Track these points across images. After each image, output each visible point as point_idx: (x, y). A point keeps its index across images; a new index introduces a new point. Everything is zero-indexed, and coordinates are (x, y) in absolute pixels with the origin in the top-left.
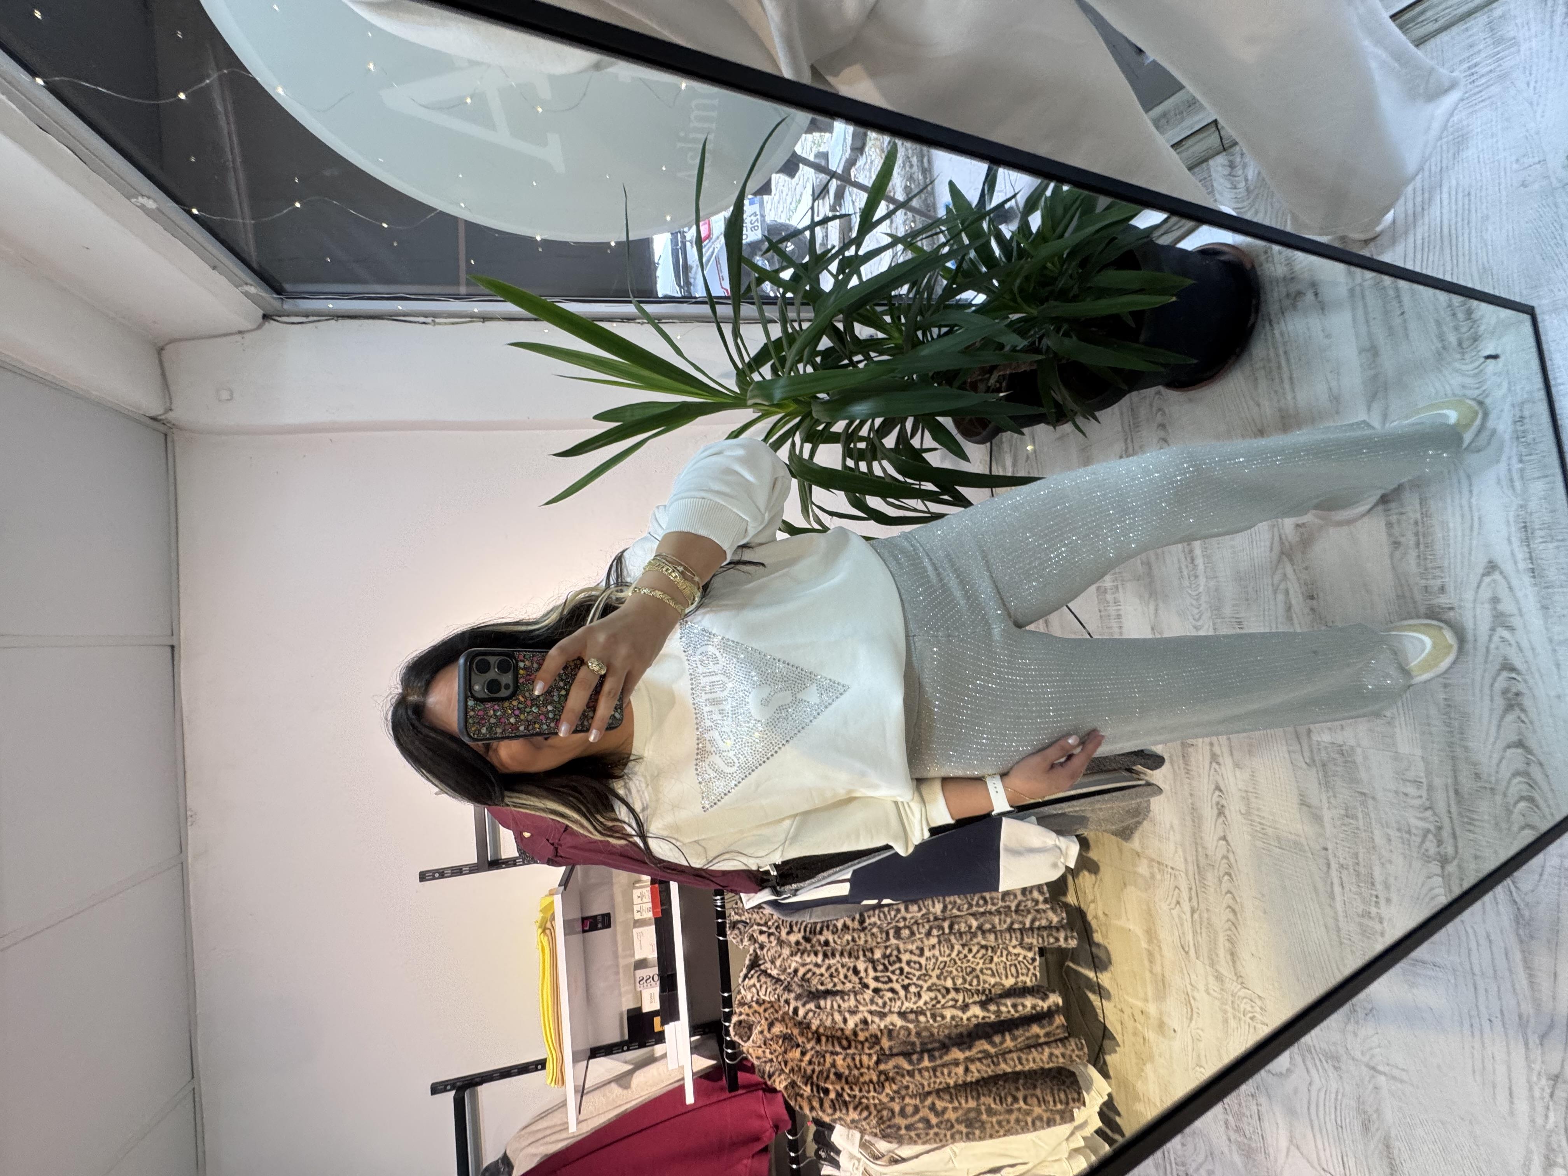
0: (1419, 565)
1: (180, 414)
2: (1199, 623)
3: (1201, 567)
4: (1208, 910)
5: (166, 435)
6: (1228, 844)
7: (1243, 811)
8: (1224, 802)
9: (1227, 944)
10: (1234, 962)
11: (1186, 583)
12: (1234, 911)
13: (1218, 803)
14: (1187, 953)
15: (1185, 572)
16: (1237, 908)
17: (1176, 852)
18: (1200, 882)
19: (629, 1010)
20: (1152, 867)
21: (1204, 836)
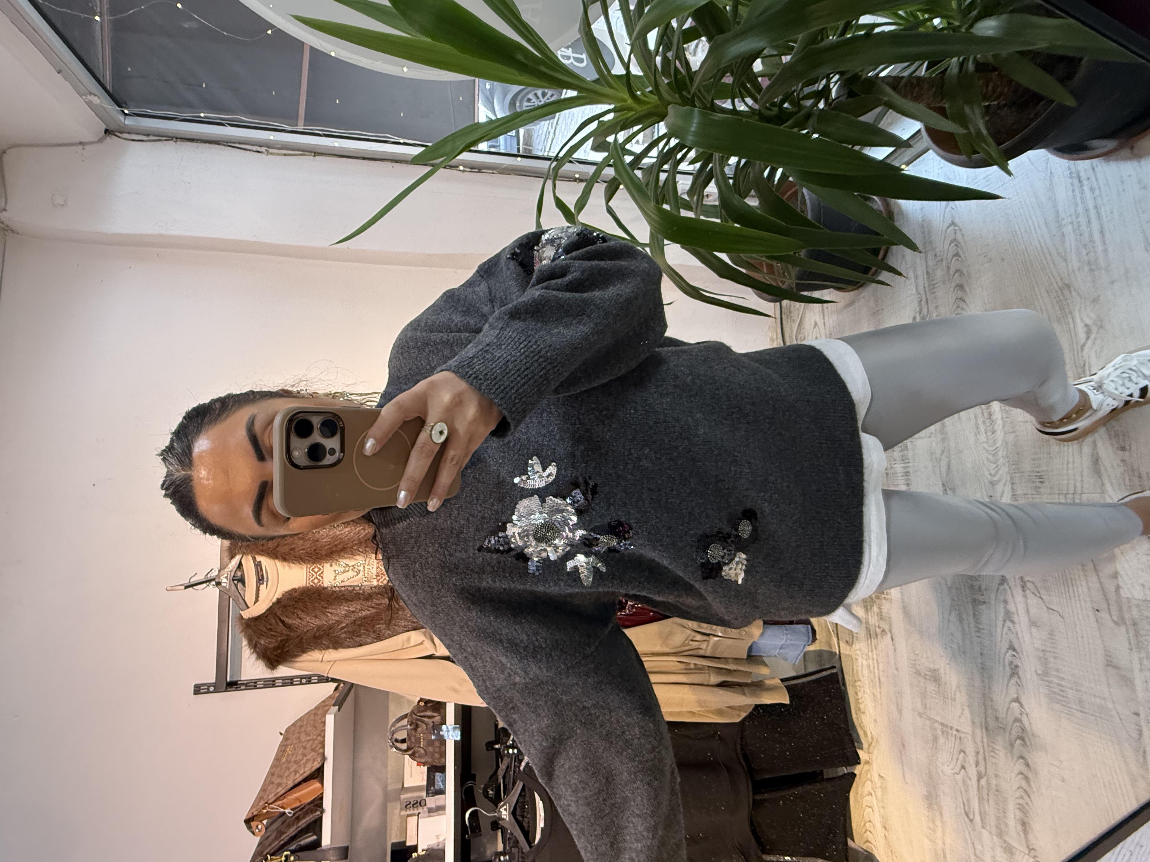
1: (13, 215)
2: (996, 479)
3: (999, 422)
4: (996, 776)
6: (1022, 706)
7: (1040, 672)
8: (1018, 662)
9: (1019, 814)
10: (1025, 831)
11: (982, 438)
12: (1027, 779)
13: (1011, 663)
14: (971, 821)
15: (982, 428)
16: (1030, 775)
17: (962, 713)
18: (988, 746)
19: (393, 845)
20: (935, 729)
21: (994, 697)
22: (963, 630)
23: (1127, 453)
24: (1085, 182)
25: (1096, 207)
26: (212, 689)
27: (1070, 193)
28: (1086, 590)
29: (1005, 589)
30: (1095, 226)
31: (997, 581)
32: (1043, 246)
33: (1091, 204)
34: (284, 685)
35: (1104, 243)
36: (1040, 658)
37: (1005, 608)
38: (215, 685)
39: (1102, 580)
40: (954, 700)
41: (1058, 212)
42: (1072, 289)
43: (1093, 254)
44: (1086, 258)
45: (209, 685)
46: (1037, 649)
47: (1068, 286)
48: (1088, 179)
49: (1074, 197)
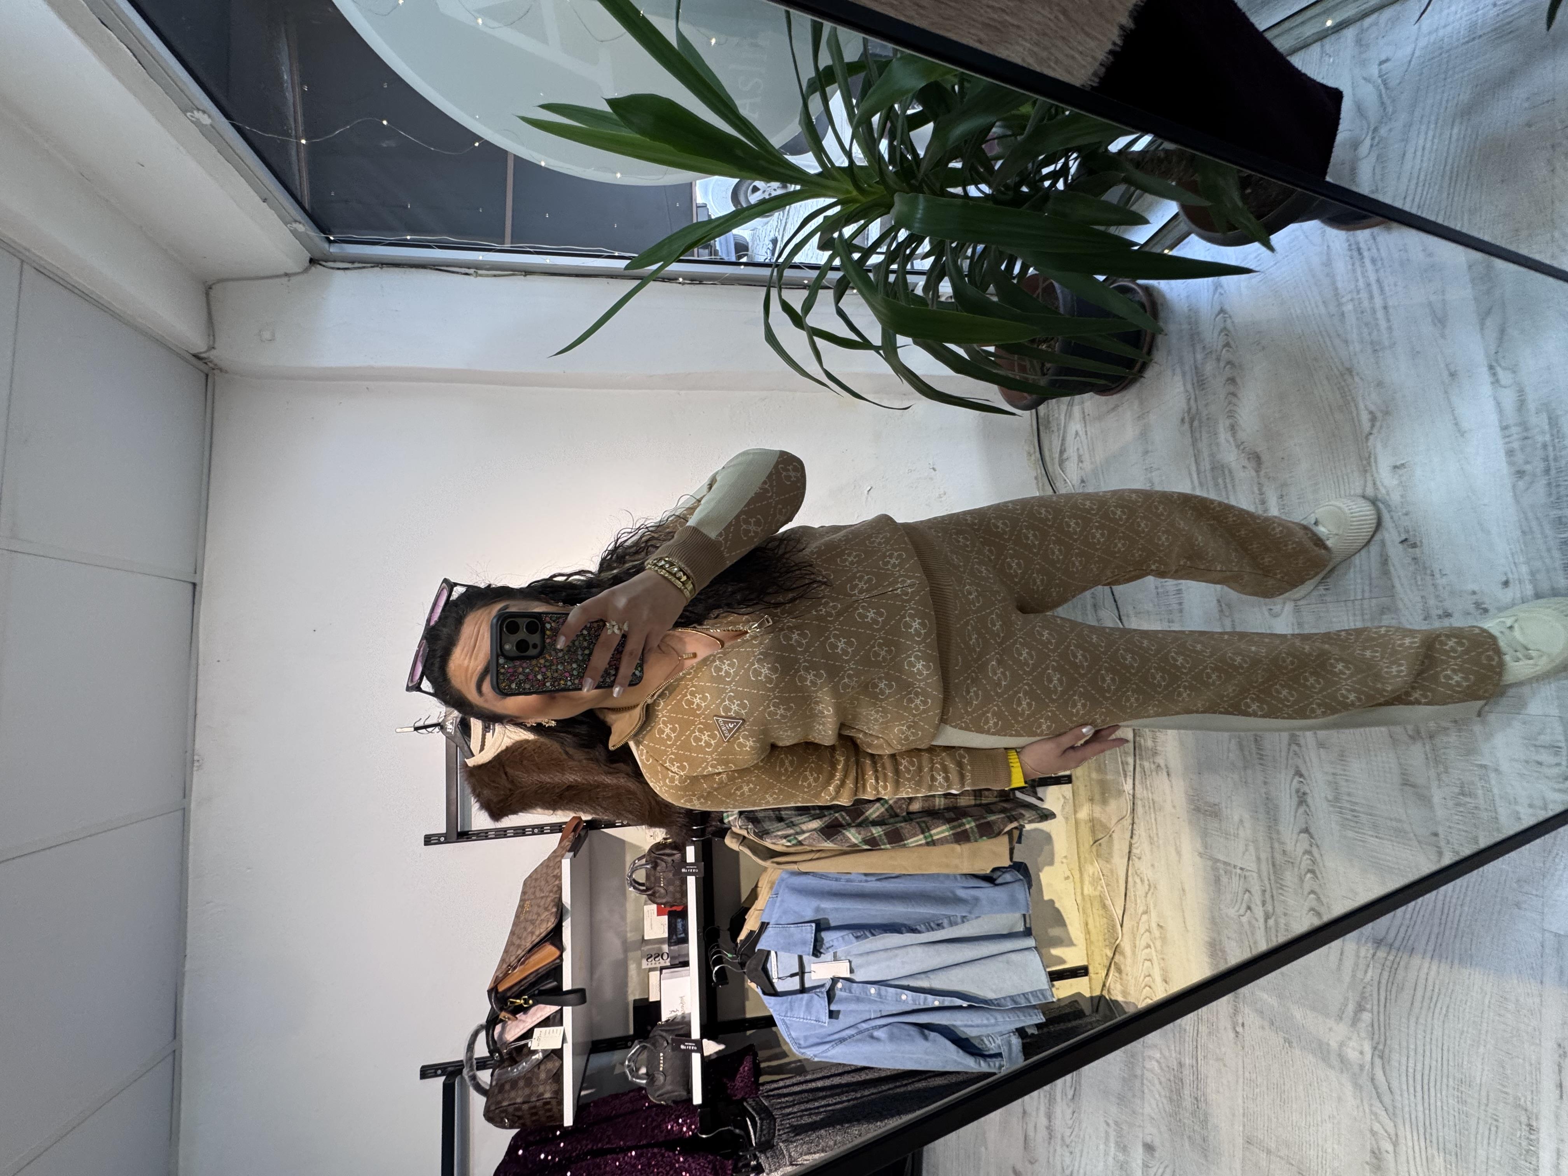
0: (1550, 495)
1: (222, 354)
4: (1285, 914)
5: (207, 375)
6: (1312, 837)
7: (1330, 798)
8: (1306, 789)
12: (1318, 915)
13: (1298, 791)
16: (1322, 910)
17: (1247, 850)
18: (1276, 882)
19: (635, 1001)
20: (1218, 869)
21: (1281, 828)
23: (1417, 549)
24: (1366, 254)
25: (1378, 281)
26: (442, 839)
27: (1350, 267)
30: (1378, 302)
32: (1322, 329)
33: (1372, 277)
34: (515, 835)
35: (1388, 320)
36: (1330, 782)
38: (444, 835)
40: (1237, 836)
41: (1336, 289)
42: (1354, 373)
43: (1375, 333)
44: (1368, 337)
45: (440, 835)
46: (1327, 773)
47: (1350, 371)
48: (1369, 250)
49: (1354, 271)
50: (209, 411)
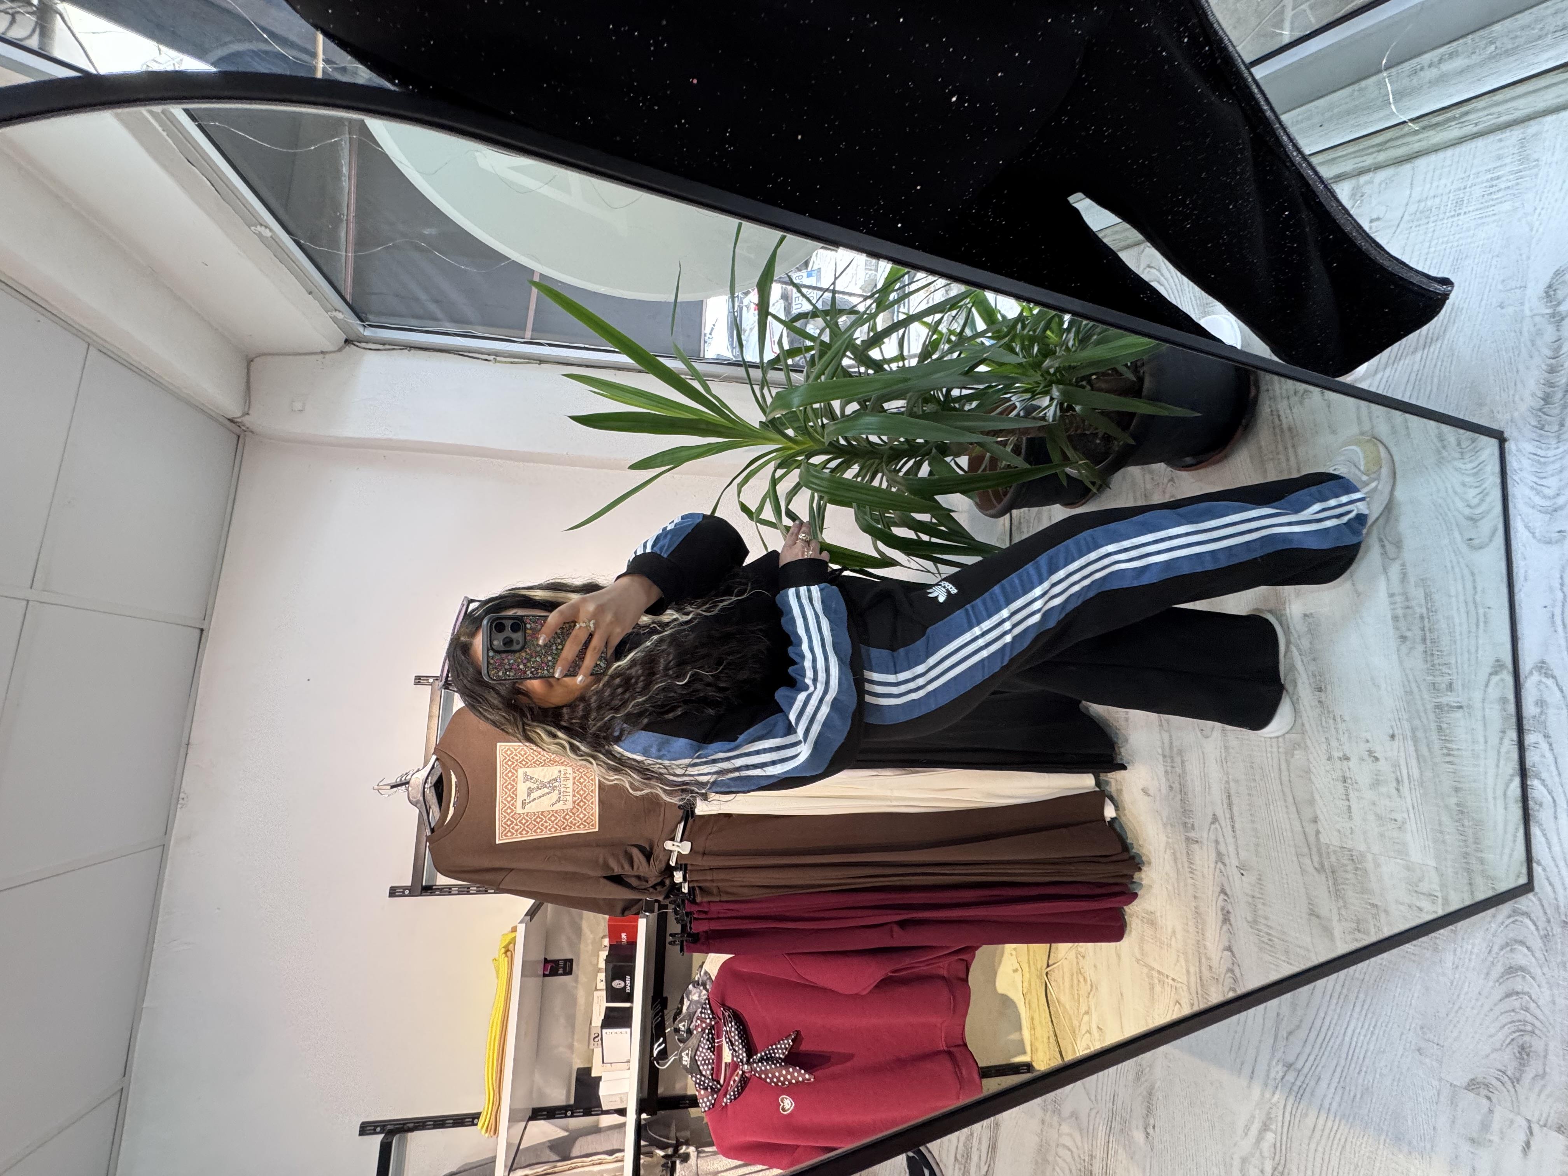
0: (1426, 661)
1: (254, 420)
5: (239, 437)
6: (1234, 955)
7: (1250, 919)
8: (1230, 908)
13: (1223, 909)
17: (1178, 961)
19: (579, 1069)
20: (1152, 977)
21: (1208, 944)
22: (1178, 870)
23: (1323, 695)
24: (1284, 421)
25: (1293, 446)
26: (407, 892)
27: (1271, 430)
28: (1289, 834)
29: (1216, 829)
31: (1209, 819)
33: (1288, 443)
34: (478, 892)
36: (1250, 904)
37: (1217, 848)
38: (410, 888)
39: (1304, 824)
40: (1169, 946)
41: (1260, 447)
45: (404, 888)
46: (1247, 895)
49: (1275, 434)
50: (236, 469)
